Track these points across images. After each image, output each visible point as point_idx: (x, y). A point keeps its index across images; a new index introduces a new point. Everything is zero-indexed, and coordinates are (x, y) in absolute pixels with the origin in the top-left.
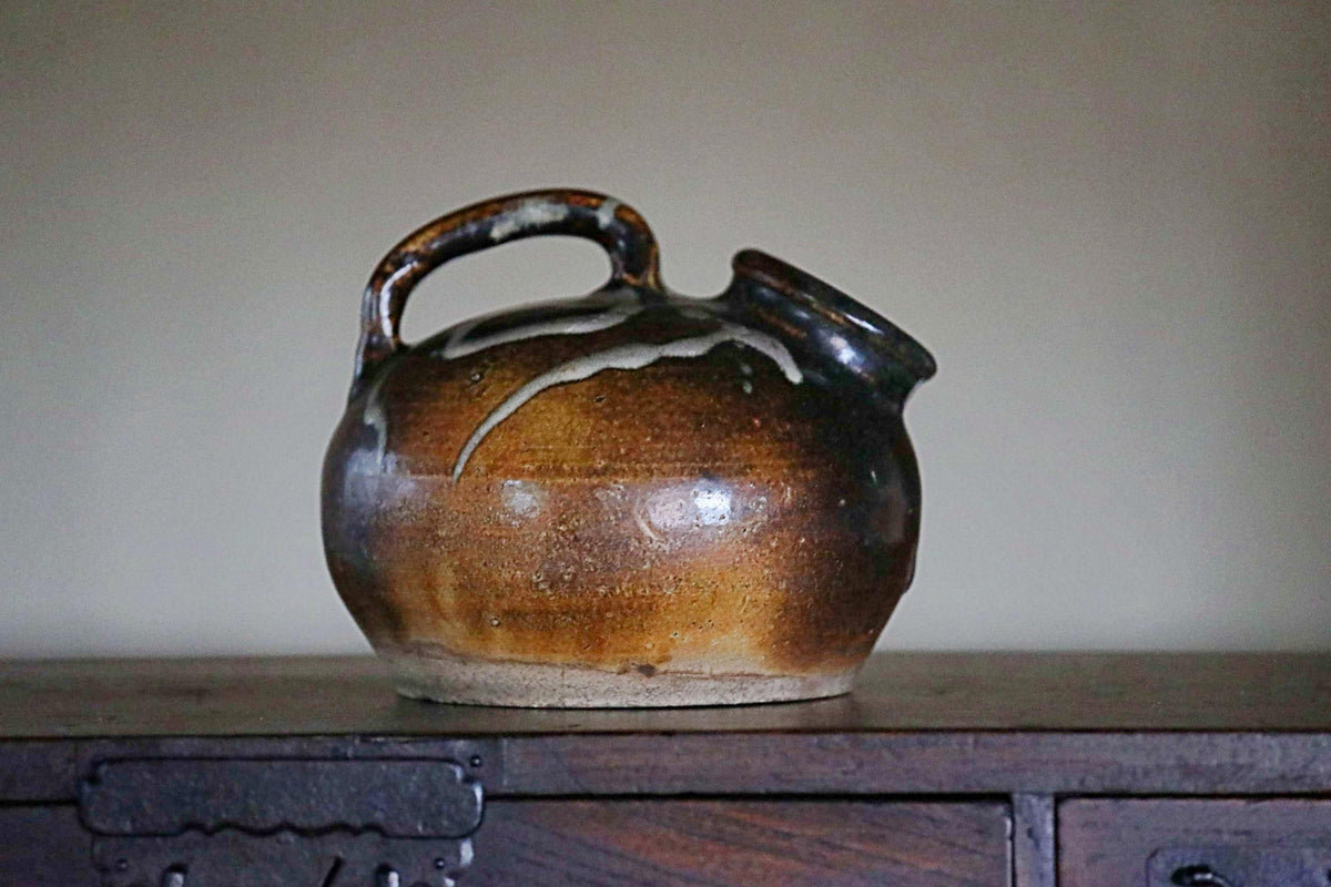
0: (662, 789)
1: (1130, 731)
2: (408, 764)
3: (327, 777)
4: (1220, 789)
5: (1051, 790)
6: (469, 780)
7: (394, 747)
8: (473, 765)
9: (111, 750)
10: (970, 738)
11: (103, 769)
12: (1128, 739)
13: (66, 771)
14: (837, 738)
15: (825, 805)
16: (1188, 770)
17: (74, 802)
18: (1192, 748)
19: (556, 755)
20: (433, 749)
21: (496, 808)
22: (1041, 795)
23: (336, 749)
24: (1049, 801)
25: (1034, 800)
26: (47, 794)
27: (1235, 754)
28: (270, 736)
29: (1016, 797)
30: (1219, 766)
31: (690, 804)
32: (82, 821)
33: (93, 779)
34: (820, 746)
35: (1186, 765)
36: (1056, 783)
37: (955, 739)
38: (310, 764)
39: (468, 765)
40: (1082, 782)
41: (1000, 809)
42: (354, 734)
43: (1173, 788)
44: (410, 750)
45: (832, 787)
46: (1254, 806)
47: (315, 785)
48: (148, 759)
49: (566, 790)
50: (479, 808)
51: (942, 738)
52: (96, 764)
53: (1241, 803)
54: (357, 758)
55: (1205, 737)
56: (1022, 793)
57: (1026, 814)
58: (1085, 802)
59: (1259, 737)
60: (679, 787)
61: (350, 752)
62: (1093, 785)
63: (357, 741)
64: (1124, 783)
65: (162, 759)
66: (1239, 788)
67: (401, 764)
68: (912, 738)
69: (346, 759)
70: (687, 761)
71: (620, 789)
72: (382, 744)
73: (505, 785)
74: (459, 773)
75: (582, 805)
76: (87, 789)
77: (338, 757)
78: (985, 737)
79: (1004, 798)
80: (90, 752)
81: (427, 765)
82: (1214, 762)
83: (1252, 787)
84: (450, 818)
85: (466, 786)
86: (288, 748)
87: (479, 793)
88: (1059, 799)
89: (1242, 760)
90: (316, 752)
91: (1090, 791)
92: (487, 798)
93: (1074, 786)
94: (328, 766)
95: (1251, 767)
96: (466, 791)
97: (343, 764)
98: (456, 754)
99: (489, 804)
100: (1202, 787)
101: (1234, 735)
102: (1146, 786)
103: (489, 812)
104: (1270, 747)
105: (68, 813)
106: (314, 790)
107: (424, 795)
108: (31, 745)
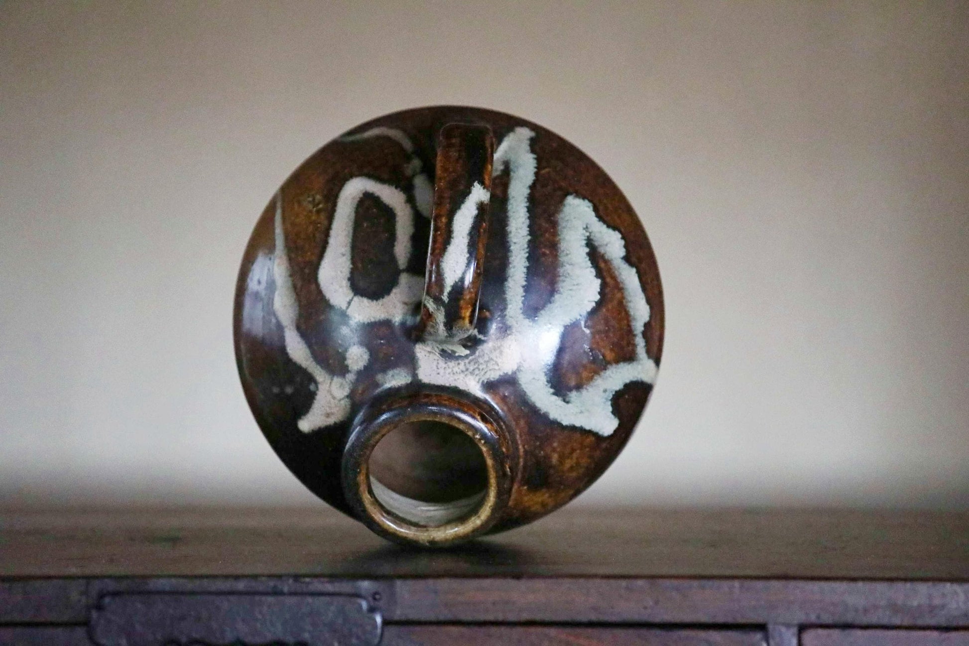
0: (512, 617)
1: (854, 579)
2: (328, 599)
3: (269, 607)
4: (920, 622)
5: (796, 622)
6: (372, 610)
7: (318, 585)
8: (375, 599)
9: (111, 586)
10: (736, 584)
11: (107, 600)
12: (852, 585)
13: (79, 601)
14: (640, 582)
15: (631, 632)
16: (894, 608)
17: (86, 623)
18: (899, 592)
19: (436, 592)
20: (345, 587)
21: (392, 630)
22: (788, 626)
23: (275, 587)
24: (795, 630)
25: (783, 629)
26: (65, 618)
27: (930, 597)
28: (227, 577)
29: (770, 627)
30: (919, 606)
31: (532, 630)
32: (91, 638)
33: (99, 608)
34: (627, 588)
35: (896, 605)
36: (800, 617)
37: (725, 585)
38: (257, 598)
39: (370, 599)
40: (818, 617)
41: (758, 636)
42: (289, 576)
43: (885, 621)
44: (329, 587)
45: (635, 617)
46: (946, 635)
47: (260, 613)
48: (140, 593)
49: (442, 618)
50: (379, 631)
51: (717, 583)
52: (102, 596)
53: (935, 634)
54: (292, 594)
55: (908, 585)
56: (776, 623)
57: (777, 639)
58: (820, 631)
59: (948, 585)
60: (525, 616)
61: (286, 589)
62: (826, 619)
63: (291, 581)
64: (849, 618)
65: (150, 593)
66: (932, 622)
67: (322, 598)
68: (695, 583)
69: (282, 593)
70: (531, 597)
71: (482, 617)
72: (308, 583)
73: (398, 614)
74: (364, 605)
75: (454, 630)
76: (94, 614)
77: (276, 593)
78: (748, 583)
79: (761, 627)
80: (96, 586)
81: (341, 600)
82: (915, 603)
83: (943, 622)
84: (358, 638)
85: (370, 615)
86: (241, 585)
87: (379, 619)
88: (802, 628)
89: (937, 601)
90: (261, 588)
91: (824, 623)
92: (386, 623)
93: (813, 618)
94: (270, 599)
95: (943, 606)
96: (369, 618)
97: (281, 598)
98: (363, 592)
99: (386, 629)
100: (907, 622)
101: (930, 584)
102: (865, 620)
103: (386, 633)
104: (956, 593)
105: (80, 632)
106: (260, 617)
107: (340, 621)
108: (55, 581)
